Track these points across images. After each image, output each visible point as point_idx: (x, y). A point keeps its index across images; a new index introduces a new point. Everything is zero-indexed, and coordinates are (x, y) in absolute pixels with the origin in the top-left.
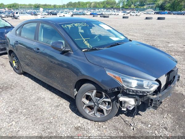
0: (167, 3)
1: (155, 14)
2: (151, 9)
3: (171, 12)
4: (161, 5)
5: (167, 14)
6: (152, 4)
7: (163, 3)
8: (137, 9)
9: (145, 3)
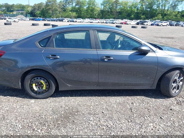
0: (36, 10)
1: (30, 20)
2: (22, 15)
3: (45, 19)
4: (31, 11)
5: (42, 20)
6: (21, 10)
7: (32, 10)
8: (5, 15)
9: (12, 9)
